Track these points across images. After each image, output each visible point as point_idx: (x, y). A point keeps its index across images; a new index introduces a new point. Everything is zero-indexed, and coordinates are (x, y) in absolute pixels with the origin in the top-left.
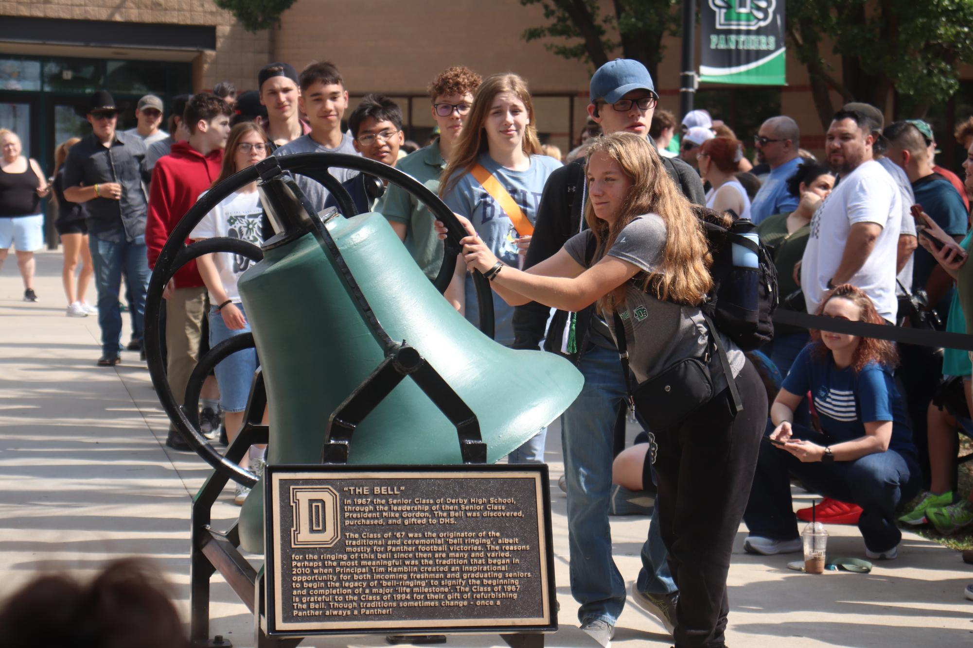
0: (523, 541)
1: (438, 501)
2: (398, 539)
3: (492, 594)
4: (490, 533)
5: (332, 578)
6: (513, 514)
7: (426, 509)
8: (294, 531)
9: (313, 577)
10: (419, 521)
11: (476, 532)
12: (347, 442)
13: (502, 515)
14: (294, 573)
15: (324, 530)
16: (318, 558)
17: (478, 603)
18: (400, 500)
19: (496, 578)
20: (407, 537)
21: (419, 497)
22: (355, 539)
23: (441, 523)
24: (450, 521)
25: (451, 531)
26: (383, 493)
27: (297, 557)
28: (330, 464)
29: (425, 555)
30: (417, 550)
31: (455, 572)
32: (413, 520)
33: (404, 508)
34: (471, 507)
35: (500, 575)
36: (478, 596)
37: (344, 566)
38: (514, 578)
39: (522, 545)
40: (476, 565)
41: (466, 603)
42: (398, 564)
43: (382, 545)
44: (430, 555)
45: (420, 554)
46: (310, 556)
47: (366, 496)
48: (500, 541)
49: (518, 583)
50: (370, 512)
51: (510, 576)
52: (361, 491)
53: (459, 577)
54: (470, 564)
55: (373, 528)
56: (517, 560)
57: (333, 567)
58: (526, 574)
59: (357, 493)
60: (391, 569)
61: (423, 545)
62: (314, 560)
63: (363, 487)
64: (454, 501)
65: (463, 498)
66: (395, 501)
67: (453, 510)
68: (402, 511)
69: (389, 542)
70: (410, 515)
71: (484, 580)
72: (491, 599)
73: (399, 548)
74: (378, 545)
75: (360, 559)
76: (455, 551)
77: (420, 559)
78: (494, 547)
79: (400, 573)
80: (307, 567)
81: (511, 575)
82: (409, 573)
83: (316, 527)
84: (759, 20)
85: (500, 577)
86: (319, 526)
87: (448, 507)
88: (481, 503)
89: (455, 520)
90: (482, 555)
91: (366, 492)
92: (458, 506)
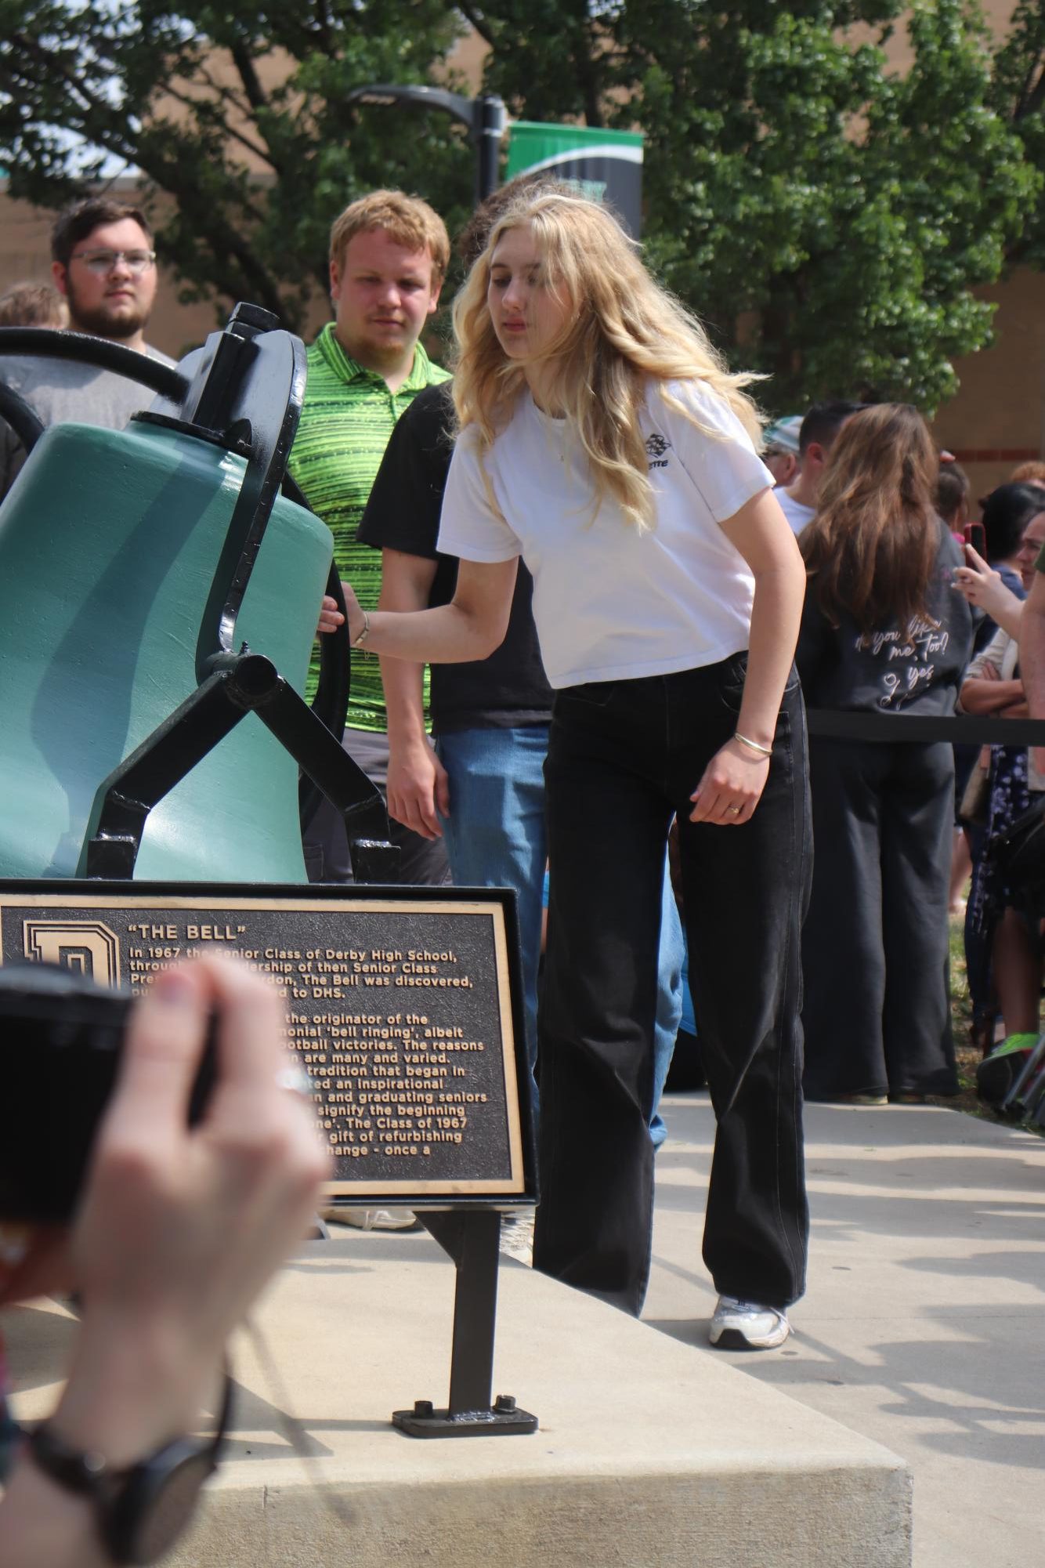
0: (471, 1033)
1: (310, 955)
3: (415, 1134)
4: (408, 1017)
6: (451, 983)
7: (286, 970)
11: (381, 1014)
12: (132, 838)
13: (432, 983)
17: (389, 1150)
19: (422, 1103)
21: (274, 947)
23: (316, 996)
25: (335, 1013)
26: (204, 937)
28: (100, 879)
31: (345, 1090)
34: (373, 966)
35: (430, 1100)
36: (389, 1137)
38: (455, 1103)
39: (469, 1041)
40: (384, 1077)
41: (364, 1150)
47: (171, 942)
48: (428, 1033)
49: (463, 1113)
51: (448, 1099)
52: (161, 932)
53: (351, 1100)
54: (371, 1076)
56: (461, 1070)
58: (477, 1096)
59: (154, 936)
63: (165, 924)
64: (339, 955)
65: (358, 949)
67: (339, 972)
71: (400, 1108)
72: (413, 1142)
76: (344, 1051)
78: (417, 1043)
81: (449, 1098)
85: (430, 1101)
87: (329, 966)
88: (390, 959)
89: (342, 992)
90: (395, 1058)
91: (172, 934)
92: (348, 964)
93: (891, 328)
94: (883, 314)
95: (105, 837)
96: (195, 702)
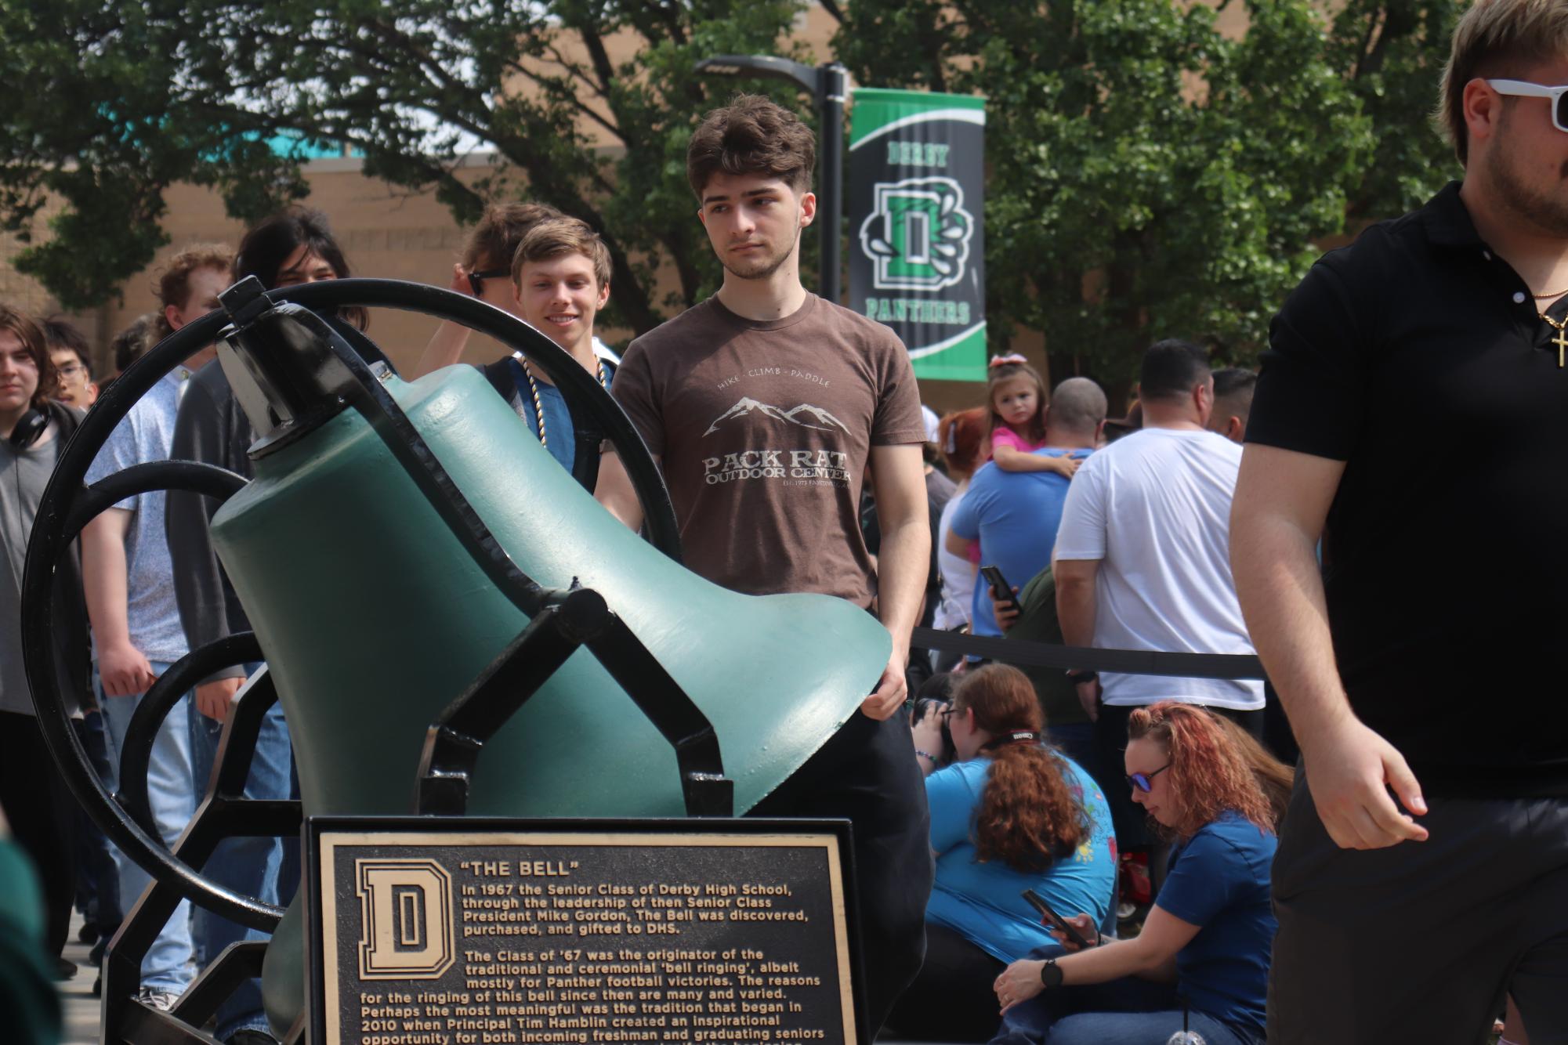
0: (808, 968)
1: (643, 890)
2: (568, 962)
4: (743, 953)
5: (441, 1039)
6: (787, 916)
7: (620, 906)
8: (365, 946)
9: (403, 1038)
10: (608, 929)
11: (716, 951)
12: (464, 775)
13: (766, 917)
14: (365, 1029)
15: (423, 945)
16: (412, 1001)
18: (570, 888)
20: (584, 957)
21: (606, 882)
22: (485, 963)
23: (650, 931)
24: (667, 929)
25: (669, 948)
26: (536, 873)
27: (371, 999)
28: (432, 816)
29: (621, 995)
30: (605, 983)
31: (680, 1028)
32: (595, 926)
33: (579, 902)
34: (708, 901)
35: (766, 1035)
37: (464, 1016)
38: (792, 1039)
39: (805, 977)
40: (719, 1014)
42: (569, 1012)
43: (537, 974)
44: (630, 994)
45: (611, 993)
46: (397, 996)
47: (503, 879)
48: (764, 968)
50: (512, 909)
51: (784, 1035)
52: (494, 869)
53: (686, 1037)
54: (706, 1013)
55: (519, 942)
56: (798, 1006)
57: (443, 1019)
58: (814, 1032)
59: (487, 873)
60: (556, 1022)
61: (616, 975)
62: (404, 1005)
63: (498, 862)
64: (673, 890)
65: (691, 884)
66: (560, 890)
67: (673, 907)
68: (575, 908)
69: (551, 970)
70: (590, 916)
73: (570, 981)
74: (529, 976)
75: (494, 1003)
76: (679, 988)
77: (610, 1002)
78: (752, 979)
79: (572, 1029)
80: (390, 1018)
81: (786, 1034)
82: (589, 1030)
83: (407, 939)
84: (944, 276)
85: (767, 1038)
86: (414, 938)
87: (663, 901)
88: (725, 893)
89: (676, 927)
90: (730, 994)
91: (505, 871)
92: (682, 899)
93: (1238, 282)
94: (1228, 268)
95: (437, 774)
96: (526, 637)
